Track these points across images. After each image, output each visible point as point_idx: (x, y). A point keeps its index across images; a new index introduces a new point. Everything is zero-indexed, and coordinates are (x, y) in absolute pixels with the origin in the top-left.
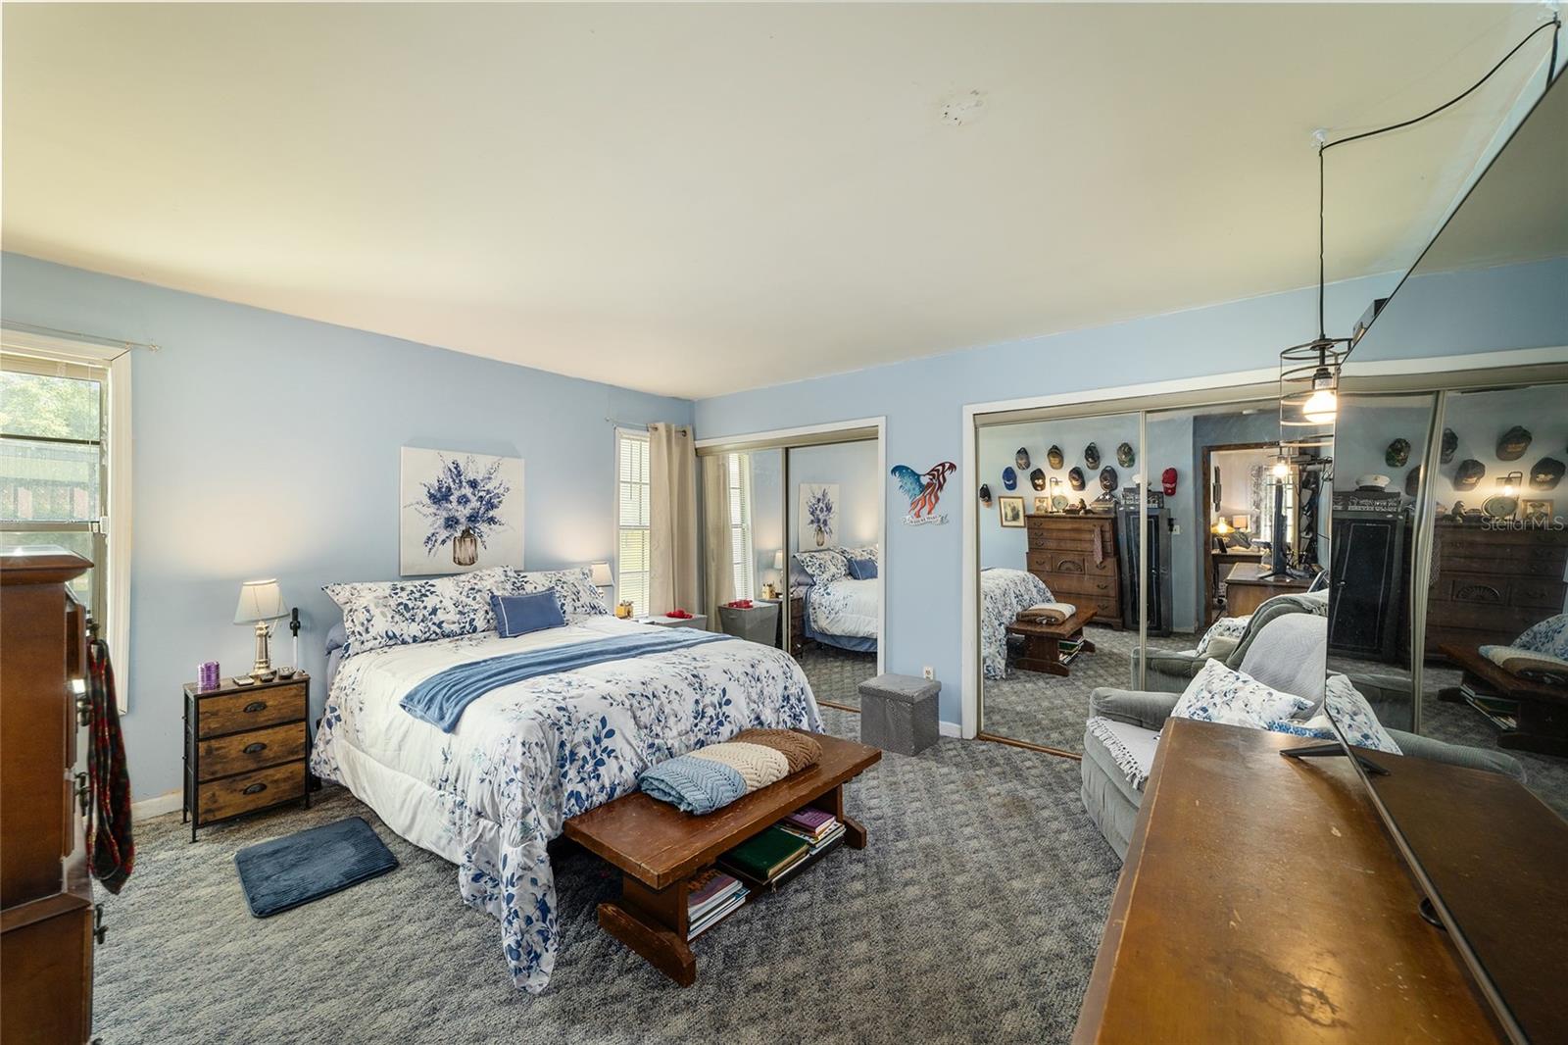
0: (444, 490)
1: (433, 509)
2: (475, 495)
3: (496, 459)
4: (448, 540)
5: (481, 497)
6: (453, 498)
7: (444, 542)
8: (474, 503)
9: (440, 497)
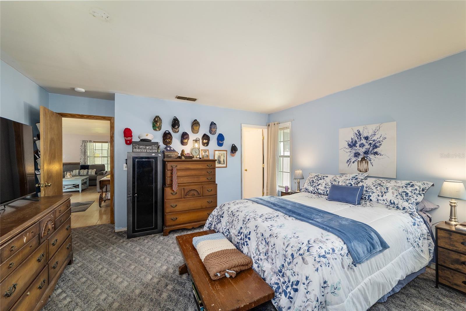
0: (354, 142)
1: (350, 150)
2: (367, 143)
3: (378, 125)
4: (355, 161)
5: (370, 143)
6: (358, 145)
7: (354, 162)
8: (367, 146)
9: (352, 145)
